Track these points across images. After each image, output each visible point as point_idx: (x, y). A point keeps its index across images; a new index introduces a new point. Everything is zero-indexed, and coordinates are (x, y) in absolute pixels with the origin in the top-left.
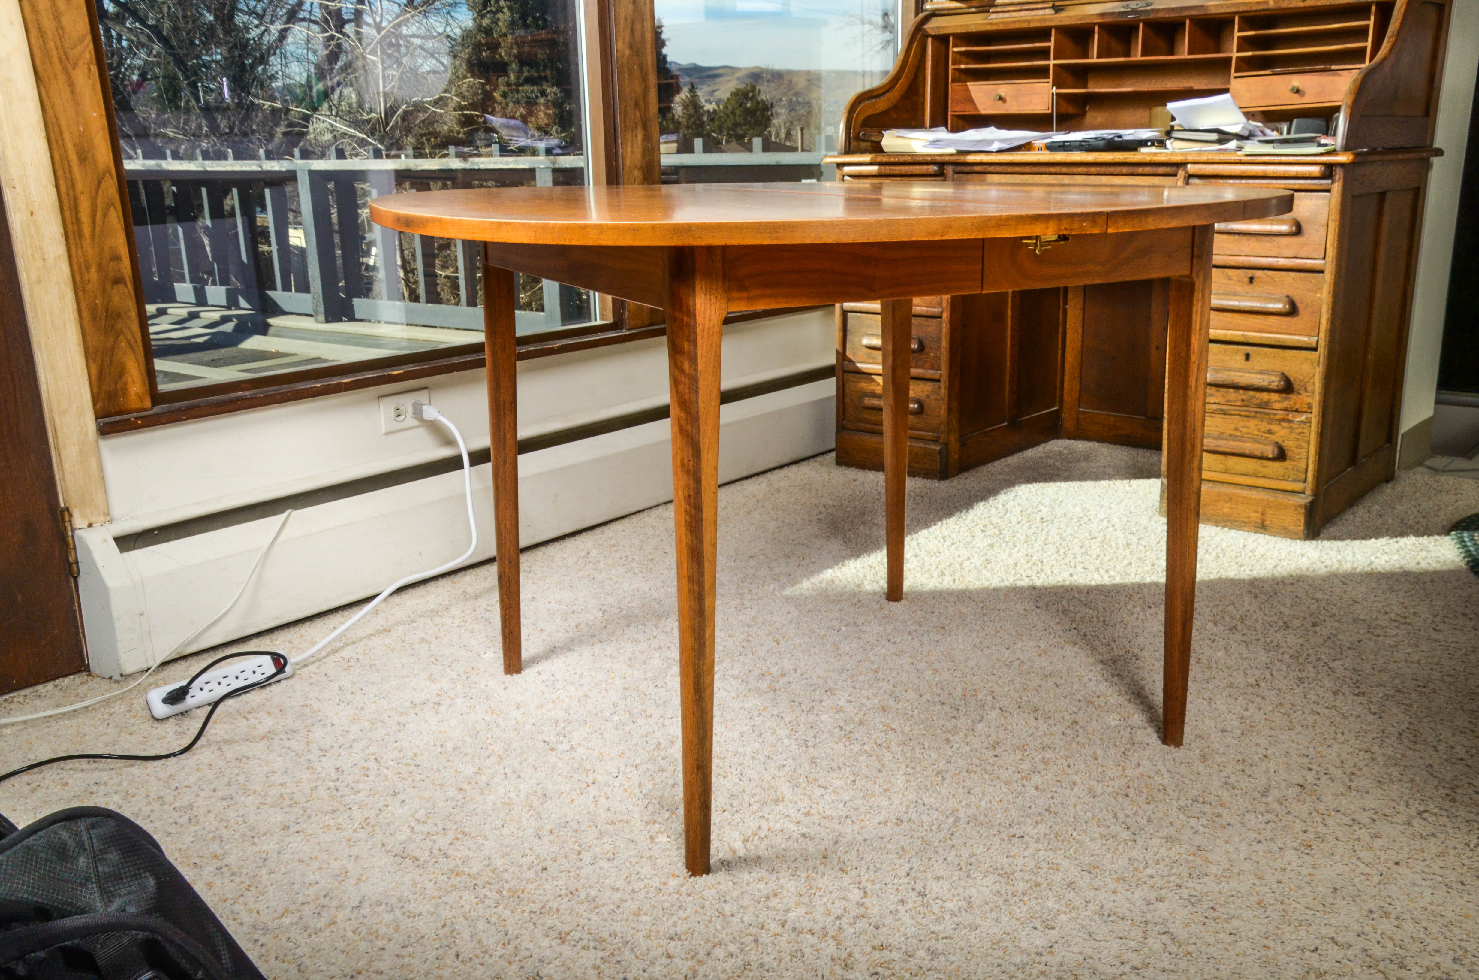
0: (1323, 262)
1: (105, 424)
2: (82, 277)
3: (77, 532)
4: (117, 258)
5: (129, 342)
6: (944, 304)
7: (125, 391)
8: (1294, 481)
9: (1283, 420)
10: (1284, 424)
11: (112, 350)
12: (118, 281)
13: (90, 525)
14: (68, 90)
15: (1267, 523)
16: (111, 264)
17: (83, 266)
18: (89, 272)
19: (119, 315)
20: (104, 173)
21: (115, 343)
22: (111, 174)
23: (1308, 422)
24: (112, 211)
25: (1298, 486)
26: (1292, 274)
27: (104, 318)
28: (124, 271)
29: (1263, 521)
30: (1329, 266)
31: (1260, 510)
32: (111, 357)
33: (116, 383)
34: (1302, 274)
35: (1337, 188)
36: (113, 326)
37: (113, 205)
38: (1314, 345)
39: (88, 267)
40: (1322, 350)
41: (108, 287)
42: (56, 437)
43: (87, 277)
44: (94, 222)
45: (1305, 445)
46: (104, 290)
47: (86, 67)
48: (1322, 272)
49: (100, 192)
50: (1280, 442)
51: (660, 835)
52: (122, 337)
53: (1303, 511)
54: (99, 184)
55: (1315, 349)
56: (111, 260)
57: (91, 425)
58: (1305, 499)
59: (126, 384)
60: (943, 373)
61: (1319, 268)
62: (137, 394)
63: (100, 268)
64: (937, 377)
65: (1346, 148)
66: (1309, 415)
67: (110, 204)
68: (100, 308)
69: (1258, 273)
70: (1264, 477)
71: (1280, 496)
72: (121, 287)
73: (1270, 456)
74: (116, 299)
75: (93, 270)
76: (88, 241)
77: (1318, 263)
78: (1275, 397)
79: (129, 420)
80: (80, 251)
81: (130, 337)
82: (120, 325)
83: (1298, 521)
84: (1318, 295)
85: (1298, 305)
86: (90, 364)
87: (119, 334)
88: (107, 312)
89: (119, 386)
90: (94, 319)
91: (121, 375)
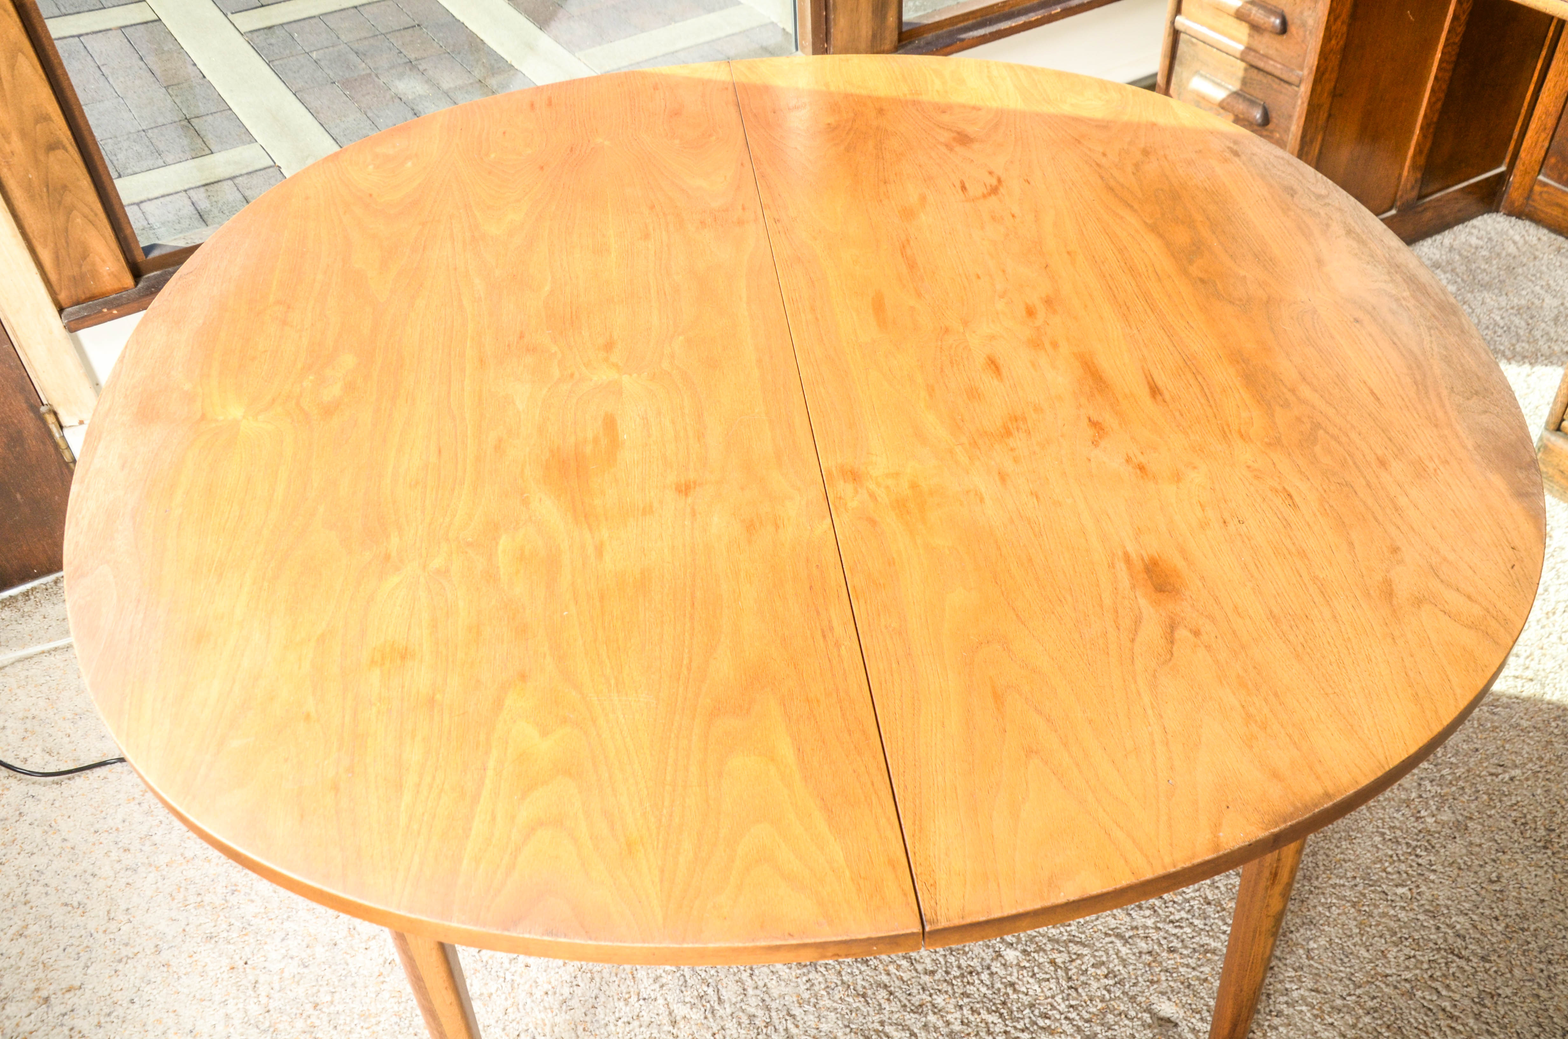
1: (70, 317)
3: (68, 431)
4: (46, 118)
5: (85, 216)
7: (94, 274)
11: (66, 230)
12: (52, 147)
13: (82, 423)
16: (38, 126)
18: (9, 143)
19: (65, 187)
21: (67, 221)
24: (21, 58)
27: (45, 195)
28: (58, 132)
32: (67, 238)
33: (80, 266)
36: (60, 203)
37: (21, 51)
39: (6, 137)
41: (42, 157)
42: (16, 336)
43: (7, 148)
46: (37, 161)
52: (75, 212)
56: (37, 122)
57: (55, 322)
59: (93, 264)
62: (111, 274)
63: (23, 134)
67: (19, 48)
68: (35, 184)
72: (60, 153)
74: (56, 168)
75: (15, 138)
81: (86, 210)
82: (68, 199)
86: (40, 250)
87: (69, 211)
88: (47, 186)
89: (84, 269)
90: (32, 198)
91: (85, 256)
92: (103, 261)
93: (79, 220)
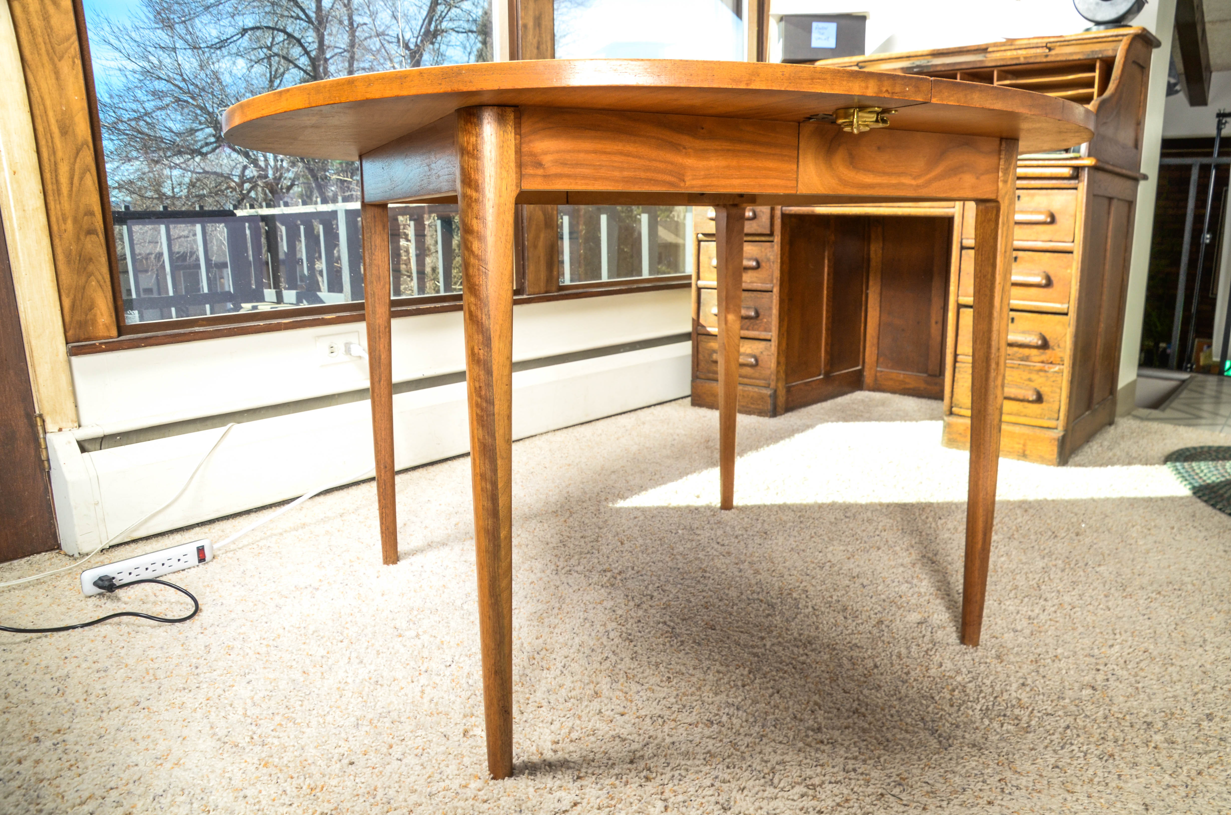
0: (1071, 244)
1: (73, 347)
2: (59, 228)
3: (48, 435)
4: (91, 214)
5: (98, 282)
6: (775, 281)
7: (94, 322)
8: (1049, 419)
9: (1041, 370)
10: (1042, 374)
11: (84, 288)
12: (91, 232)
13: (60, 430)
14: (53, 76)
15: (1027, 452)
16: (86, 218)
17: (61, 218)
18: (65, 224)
19: (91, 259)
20: (82, 145)
21: (86, 282)
22: (88, 146)
23: (1061, 372)
24: (88, 175)
25: (1052, 424)
26: (1048, 254)
27: (77, 262)
28: (96, 224)
29: (1024, 451)
30: (1078, 248)
31: (1022, 442)
32: (83, 293)
33: (86, 315)
34: (1056, 255)
35: (1083, 186)
36: (85, 269)
37: (89, 171)
38: (1066, 311)
39: (65, 220)
40: (1072, 315)
41: (82, 237)
42: (32, 357)
43: (63, 227)
44: (72, 184)
45: (1058, 391)
46: (78, 239)
47: (71, 60)
48: (1071, 252)
49: (78, 160)
50: (1038, 388)
51: (475, 729)
52: (92, 277)
53: (1056, 443)
54: (77, 154)
55: (1066, 314)
56: (85, 214)
57: (62, 348)
58: (1059, 433)
59: (95, 315)
60: (773, 334)
61: (1069, 250)
62: (105, 324)
63: (75, 220)
64: (769, 337)
65: (1090, 155)
66: (1062, 367)
67: (87, 170)
68: (74, 253)
69: (1020, 254)
70: (1025, 416)
71: (1038, 431)
72: (94, 237)
73: (1031, 399)
74: (89, 246)
75: (69, 222)
76: (66, 198)
77: (1067, 246)
78: (1034, 352)
79: (94, 344)
80: (58, 206)
81: (100, 278)
82: (91, 267)
83: (1052, 451)
84: (1069, 271)
85: (1053, 278)
86: (64, 298)
87: (90, 275)
88: (80, 257)
89: (89, 317)
90: (69, 262)
91: (91, 308)
92: (102, 314)
93: (93, 283)
